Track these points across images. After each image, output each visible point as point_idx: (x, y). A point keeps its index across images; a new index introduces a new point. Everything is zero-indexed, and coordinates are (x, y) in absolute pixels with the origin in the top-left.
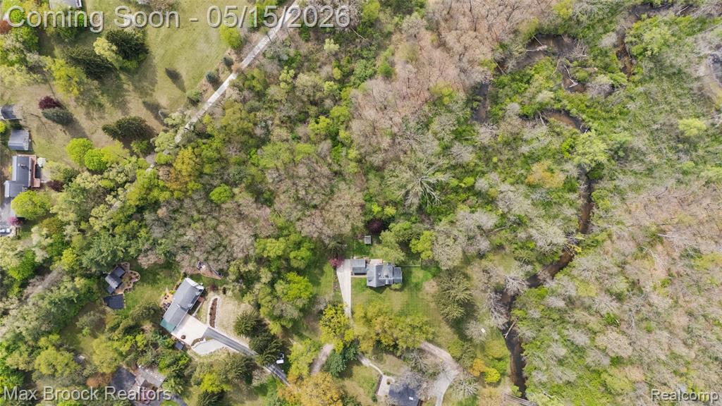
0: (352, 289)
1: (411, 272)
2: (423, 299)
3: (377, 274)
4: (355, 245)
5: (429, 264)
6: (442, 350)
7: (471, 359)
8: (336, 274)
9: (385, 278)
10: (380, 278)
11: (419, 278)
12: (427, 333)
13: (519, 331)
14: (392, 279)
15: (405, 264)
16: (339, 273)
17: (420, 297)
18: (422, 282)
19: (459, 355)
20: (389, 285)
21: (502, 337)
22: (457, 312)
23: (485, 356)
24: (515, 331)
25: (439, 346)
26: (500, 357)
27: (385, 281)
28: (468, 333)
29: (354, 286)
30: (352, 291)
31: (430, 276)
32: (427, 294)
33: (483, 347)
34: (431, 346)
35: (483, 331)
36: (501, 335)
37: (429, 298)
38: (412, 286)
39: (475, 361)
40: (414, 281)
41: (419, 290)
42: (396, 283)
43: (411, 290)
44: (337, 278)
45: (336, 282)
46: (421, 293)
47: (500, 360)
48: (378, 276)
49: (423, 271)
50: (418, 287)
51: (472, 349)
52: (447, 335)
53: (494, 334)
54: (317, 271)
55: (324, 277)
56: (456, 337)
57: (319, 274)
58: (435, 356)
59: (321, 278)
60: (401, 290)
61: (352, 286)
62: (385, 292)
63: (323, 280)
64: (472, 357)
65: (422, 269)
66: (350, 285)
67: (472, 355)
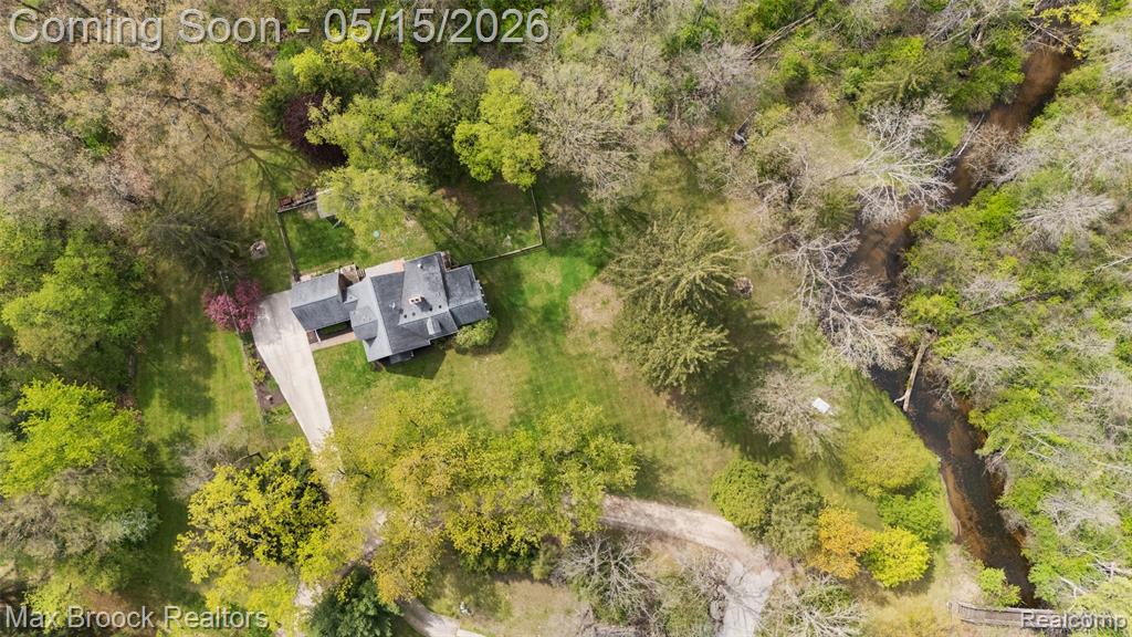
0: (325, 389)
1: (518, 276)
2: (582, 356)
3: (384, 310)
4: (292, 234)
5: (571, 231)
6: (697, 514)
7: (806, 519)
8: (255, 355)
9: (421, 315)
10: (402, 321)
11: (550, 288)
12: (611, 465)
13: (948, 371)
14: (446, 309)
15: (487, 253)
16: (264, 350)
17: (573, 352)
18: (564, 296)
19: (755, 514)
20: (444, 341)
21: (894, 410)
22: (697, 344)
23: (854, 491)
24: (933, 376)
25: (683, 500)
26: (909, 481)
27: (422, 325)
28: (768, 424)
29: (332, 377)
30: (327, 396)
31: (585, 270)
32: (593, 334)
33: (837, 465)
34: (653, 513)
35: (821, 405)
36: (887, 403)
37: (604, 346)
38: (534, 320)
39: (822, 520)
40: (536, 301)
41: (562, 328)
42: (472, 325)
43: (533, 336)
44: (261, 366)
45: (265, 381)
46: (571, 336)
47: (909, 491)
48: (392, 315)
49: (556, 260)
50: (553, 319)
51: (797, 479)
52: (699, 456)
53: (864, 408)
54: (187, 363)
55: (219, 375)
56: (733, 454)
57: (197, 371)
58: (679, 541)
59: (211, 383)
60: (496, 343)
61: (323, 379)
62: (444, 367)
63: (217, 387)
64: (808, 509)
65: (552, 253)
66: (315, 378)
67: (805, 501)
